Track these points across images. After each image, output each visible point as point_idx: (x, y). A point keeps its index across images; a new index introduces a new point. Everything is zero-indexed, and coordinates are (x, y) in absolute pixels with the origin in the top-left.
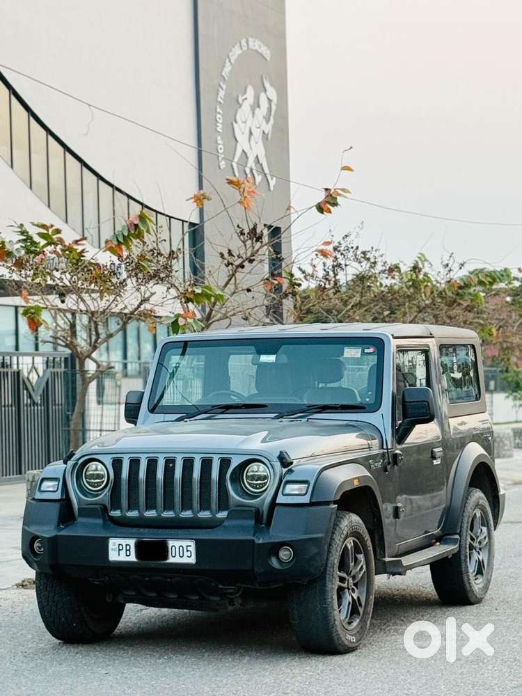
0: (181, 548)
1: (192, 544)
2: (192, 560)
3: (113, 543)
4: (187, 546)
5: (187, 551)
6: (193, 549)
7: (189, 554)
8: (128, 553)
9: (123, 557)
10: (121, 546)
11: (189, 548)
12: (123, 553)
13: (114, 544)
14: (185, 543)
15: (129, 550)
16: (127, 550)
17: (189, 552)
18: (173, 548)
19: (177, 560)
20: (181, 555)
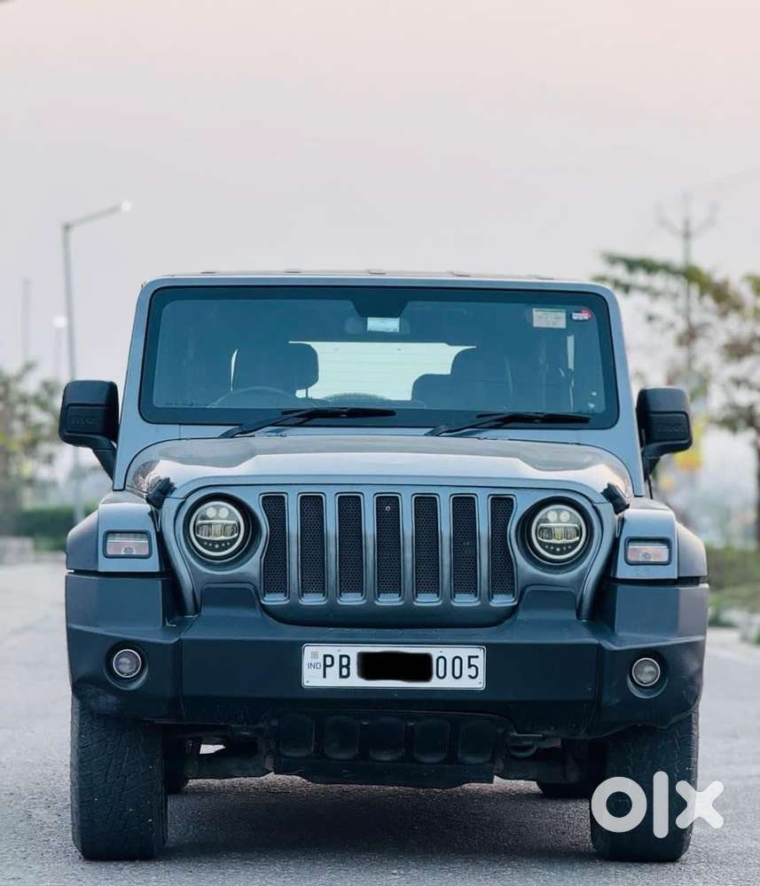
0: (457, 661)
1: (480, 653)
2: (479, 683)
3: (312, 655)
4: (470, 657)
5: (470, 666)
6: (480, 663)
7: (472, 672)
8: (345, 672)
9: (333, 680)
10: (329, 659)
11: (473, 661)
12: (333, 672)
13: (315, 655)
14: (465, 652)
15: (348, 666)
16: (341, 666)
17: (473, 669)
18: (441, 661)
19: (449, 683)
20: (457, 674)
